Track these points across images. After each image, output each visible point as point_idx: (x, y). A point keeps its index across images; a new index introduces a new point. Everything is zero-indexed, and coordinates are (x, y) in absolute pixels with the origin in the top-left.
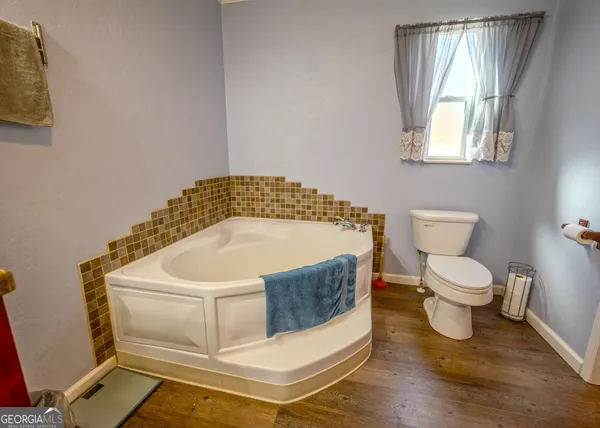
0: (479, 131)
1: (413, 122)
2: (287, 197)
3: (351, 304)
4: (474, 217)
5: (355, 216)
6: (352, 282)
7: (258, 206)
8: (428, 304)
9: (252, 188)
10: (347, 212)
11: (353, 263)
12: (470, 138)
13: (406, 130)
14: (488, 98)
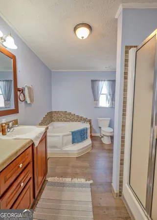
0: (109, 101)
1: (96, 99)
2: (68, 116)
3: (87, 138)
4: (110, 119)
5: (84, 120)
6: (87, 133)
7: (60, 119)
8: (102, 139)
9: (58, 114)
10: (83, 119)
11: (87, 129)
12: (107, 102)
13: (95, 100)
14: (110, 95)
